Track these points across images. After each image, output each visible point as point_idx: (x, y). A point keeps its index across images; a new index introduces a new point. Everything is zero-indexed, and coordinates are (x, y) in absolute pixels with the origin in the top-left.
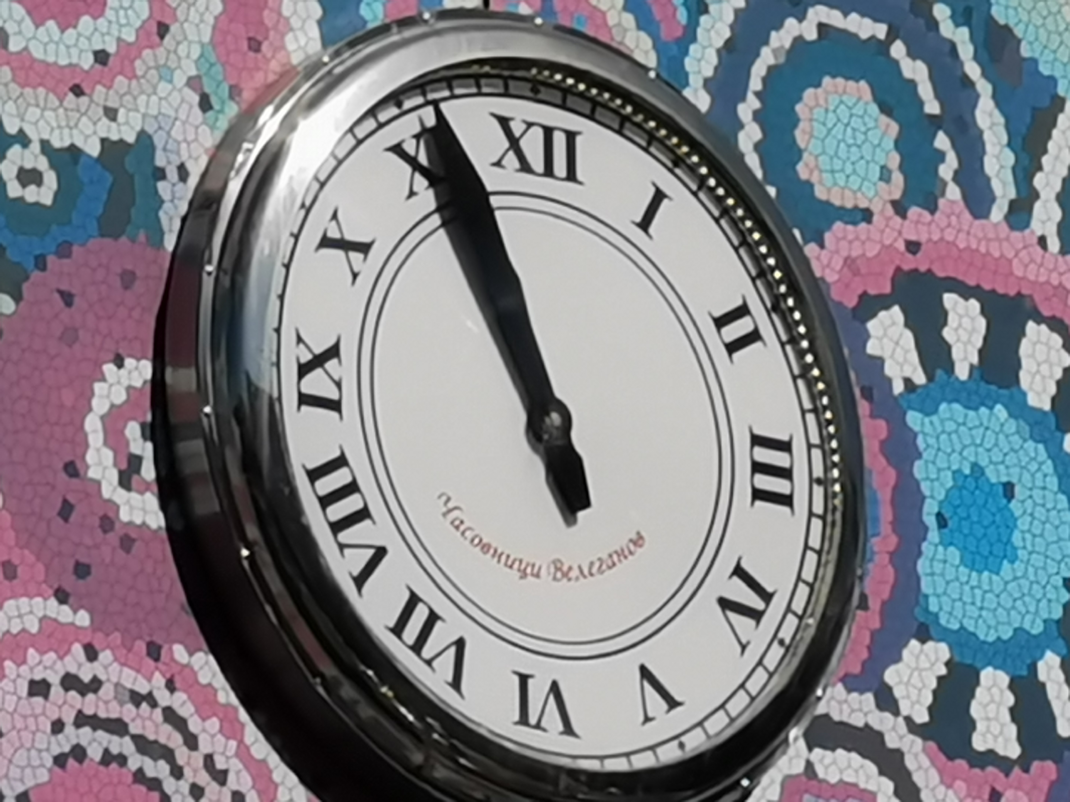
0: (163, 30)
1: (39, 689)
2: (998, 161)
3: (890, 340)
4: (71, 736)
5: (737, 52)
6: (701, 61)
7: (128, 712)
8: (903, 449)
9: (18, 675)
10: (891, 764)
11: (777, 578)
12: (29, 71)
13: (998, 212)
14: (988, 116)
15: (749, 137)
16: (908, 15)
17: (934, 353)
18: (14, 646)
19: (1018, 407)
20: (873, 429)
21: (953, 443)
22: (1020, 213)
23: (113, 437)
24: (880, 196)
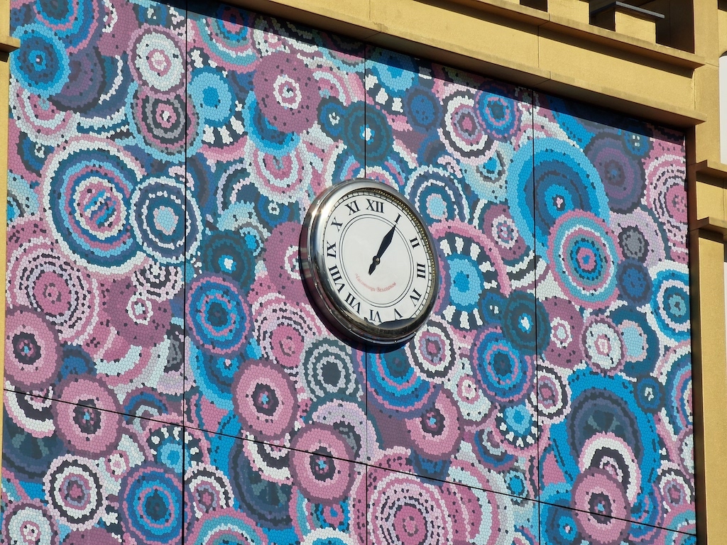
0: (301, 181)
1: (275, 311)
2: (466, 211)
3: (445, 246)
4: (281, 320)
5: (415, 188)
6: (408, 190)
7: (292, 316)
8: (447, 268)
9: (270, 308)
10: (444, 330)
11: (422, 292)
12: (274, 188)
13: (466, 221)
14: (464, 202)
15: (417, 205)
16: (449, 181)
17: (453, 249)
18: (270, 302)
19: (470, 259)
20: (441, 263)
21: (457, 266)
22: (471, 221)
23: (290, 261)
24: (443, 217)
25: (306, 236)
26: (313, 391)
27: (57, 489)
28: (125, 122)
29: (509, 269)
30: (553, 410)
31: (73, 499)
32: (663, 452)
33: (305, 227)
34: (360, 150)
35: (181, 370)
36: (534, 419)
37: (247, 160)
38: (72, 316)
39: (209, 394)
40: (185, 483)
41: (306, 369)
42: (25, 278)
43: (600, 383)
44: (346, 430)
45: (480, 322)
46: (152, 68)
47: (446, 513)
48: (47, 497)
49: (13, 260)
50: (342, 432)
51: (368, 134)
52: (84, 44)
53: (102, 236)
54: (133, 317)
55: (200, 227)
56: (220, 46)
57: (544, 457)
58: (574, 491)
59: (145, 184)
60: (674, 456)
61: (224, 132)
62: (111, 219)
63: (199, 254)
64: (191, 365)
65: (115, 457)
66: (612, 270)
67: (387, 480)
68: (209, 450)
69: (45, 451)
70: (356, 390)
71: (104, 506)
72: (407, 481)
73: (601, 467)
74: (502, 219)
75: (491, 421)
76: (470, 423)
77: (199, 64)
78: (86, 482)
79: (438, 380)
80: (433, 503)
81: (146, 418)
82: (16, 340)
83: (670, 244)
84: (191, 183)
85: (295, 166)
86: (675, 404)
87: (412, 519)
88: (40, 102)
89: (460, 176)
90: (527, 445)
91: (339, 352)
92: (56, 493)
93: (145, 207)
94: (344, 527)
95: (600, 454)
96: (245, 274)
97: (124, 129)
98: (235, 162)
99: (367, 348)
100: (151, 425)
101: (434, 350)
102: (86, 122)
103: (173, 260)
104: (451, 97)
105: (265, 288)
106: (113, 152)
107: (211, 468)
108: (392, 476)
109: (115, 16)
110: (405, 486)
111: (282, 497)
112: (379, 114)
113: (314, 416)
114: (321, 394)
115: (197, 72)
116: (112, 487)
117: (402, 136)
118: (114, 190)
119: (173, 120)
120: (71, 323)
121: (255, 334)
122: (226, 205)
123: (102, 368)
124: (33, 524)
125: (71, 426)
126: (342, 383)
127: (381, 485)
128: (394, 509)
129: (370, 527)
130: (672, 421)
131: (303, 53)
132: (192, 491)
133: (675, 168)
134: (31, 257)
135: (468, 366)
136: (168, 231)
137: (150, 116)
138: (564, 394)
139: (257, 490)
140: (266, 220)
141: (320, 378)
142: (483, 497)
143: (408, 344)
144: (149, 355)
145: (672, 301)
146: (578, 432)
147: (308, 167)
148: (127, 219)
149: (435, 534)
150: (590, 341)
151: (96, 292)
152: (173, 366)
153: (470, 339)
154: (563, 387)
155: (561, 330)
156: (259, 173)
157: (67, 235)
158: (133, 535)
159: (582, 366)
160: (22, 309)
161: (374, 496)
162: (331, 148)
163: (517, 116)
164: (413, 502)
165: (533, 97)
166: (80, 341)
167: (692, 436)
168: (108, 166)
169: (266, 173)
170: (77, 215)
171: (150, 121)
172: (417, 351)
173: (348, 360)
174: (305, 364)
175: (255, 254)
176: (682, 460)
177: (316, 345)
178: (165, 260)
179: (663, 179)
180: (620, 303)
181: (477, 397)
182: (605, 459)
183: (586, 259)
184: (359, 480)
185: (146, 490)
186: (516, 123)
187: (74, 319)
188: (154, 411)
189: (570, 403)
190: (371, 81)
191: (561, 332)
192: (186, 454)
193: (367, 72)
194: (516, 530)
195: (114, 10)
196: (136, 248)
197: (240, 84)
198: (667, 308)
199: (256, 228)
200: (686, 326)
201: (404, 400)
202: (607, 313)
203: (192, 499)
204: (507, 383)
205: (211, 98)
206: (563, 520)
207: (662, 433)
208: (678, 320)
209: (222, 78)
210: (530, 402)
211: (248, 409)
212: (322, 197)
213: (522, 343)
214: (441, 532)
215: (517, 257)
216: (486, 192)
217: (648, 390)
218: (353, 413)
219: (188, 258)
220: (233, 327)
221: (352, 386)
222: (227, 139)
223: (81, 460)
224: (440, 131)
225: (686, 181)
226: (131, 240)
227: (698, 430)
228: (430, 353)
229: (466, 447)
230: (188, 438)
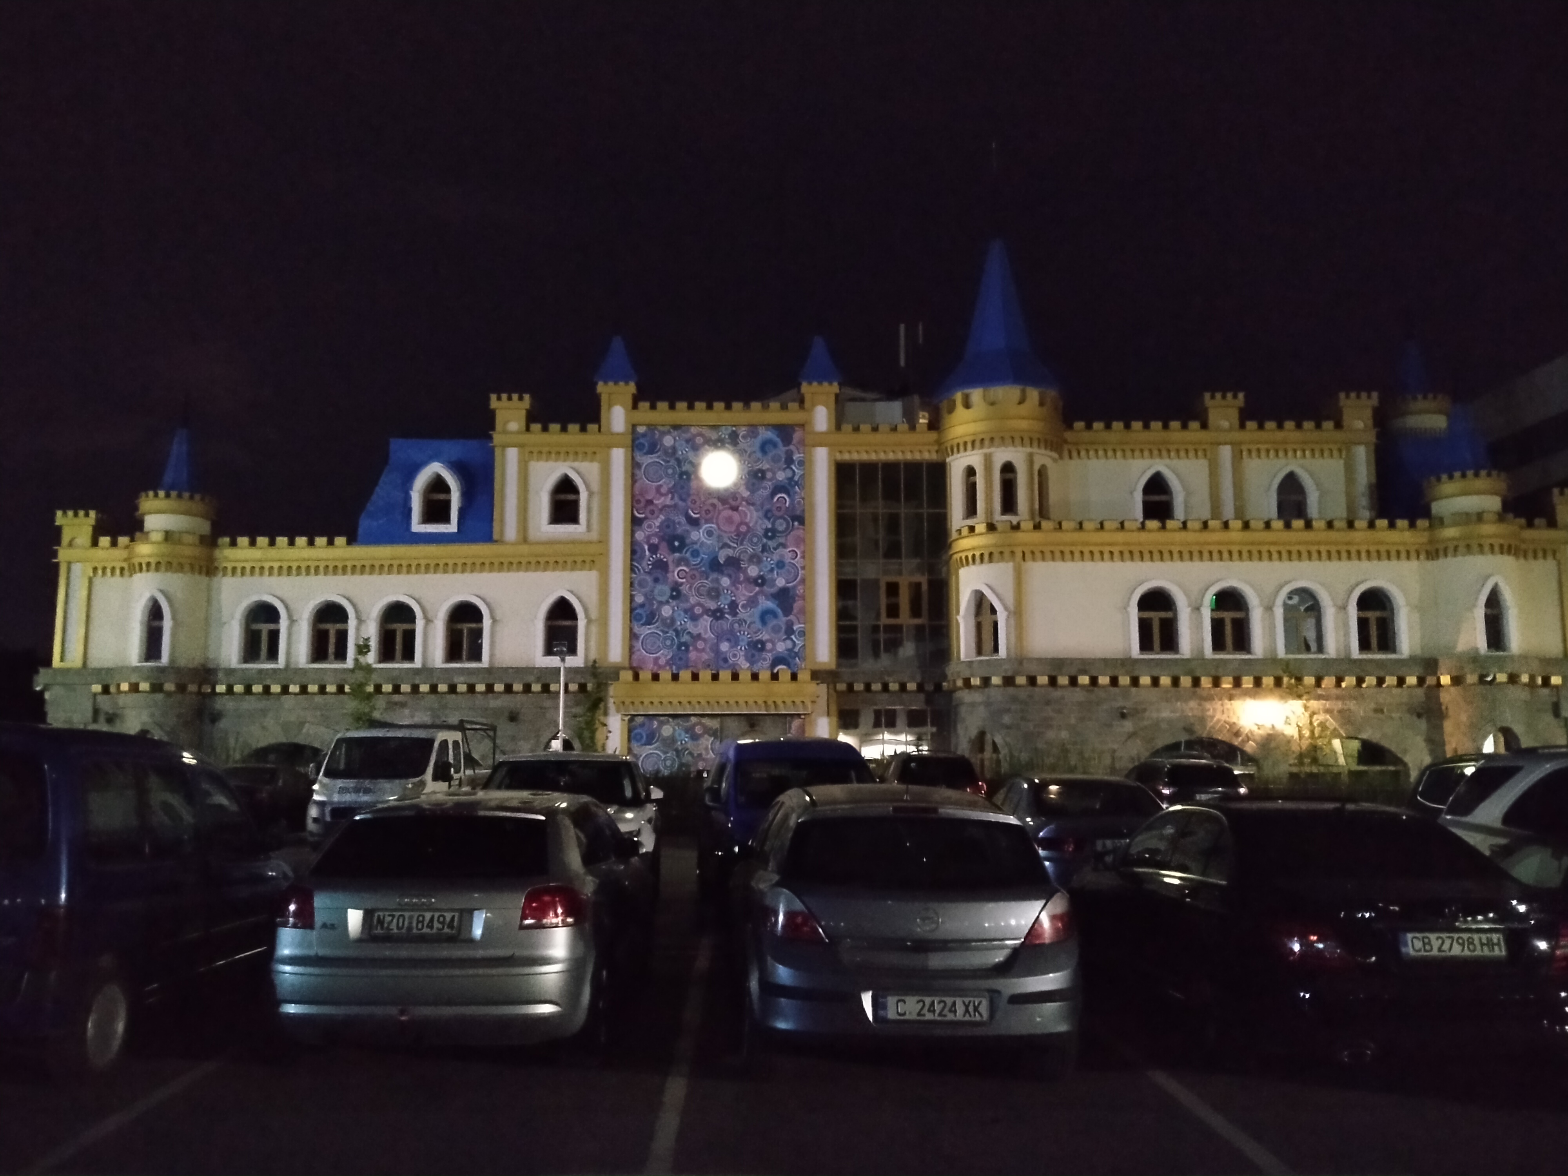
4: (697, 486)
9: (695, 484)
27: (646, 526)
29: (755, 465)
30: (766, 491)
31: (649, 528)
36: (761, 494)
37: (689, 456)
41: (703, 494)
42: (638, 488)
43: (779, 484)
44: (713, 504)
47: (738, 517)
48: (643, 528)
49: (636, 486)
51: (719, 444)
52: (651, 441)
53: (655, 477)
54: (662, 492)
55: (678, 471)
56: (683, 434)
59: (665, 465)
61: (684, 451)
62: (657, 474)
63: (678, 476)
64: (676, 498)
65: (658, 519)
67: (723, 513)
69: (643, 520)
72: (729, 512)
74: (754, 454)
76: (745, 498)
79: (736, 491)
80: (735, 515)
82: (636, 501)
84: (676, 463)
87: (729, 519)
89: (743, 448)
94: (712, 523)
95: (779, 498)
102: (652, 456)
103: (672, 479)
105: (694, 480)
106: (658, 461)
107: (681, 517)
108: (725, 511)
109: (658, 434)
111: (698, 520)
112: (722, 439)
113: (706, 503)
116: (658, 524)
118: (658, 468)
119: (672, 452)
120: (648, 495)
121: (691, 489)
122: (684, 466)
123: (656, 502)
125: (649, 514)
126: (712, 495)
128: (725, 518)
129: (719, 522)
134: (639, 484)
136: (671, 473)
137: (666, 452)
138: (769, 487)
139: (692, 519)
140: (694, 466)
141: (707, 495)
142: (748, 512)
144: (666, 498)
146: (773, 494)
148: (661, 473)
149: (736, 521)
151: (654, 488)
152: (672, 499)
153: (745, 481)
156: (692, 458)
157: (647, 479)
160: (637, 494)
161: (720, 516)
164: (730, 516)
166: (650, 498)
168: (656, 464)
170: (650, 474)
175: (691, 474)
181: (747, 492)
184: (716, 513)
188: (667, 509)
189: (771, 489)
190: (720, 433)
192: (675, 515)
196: (663, 478)
199: (691, 468)
204: (754, 488)
206: (769, 513)
210: (761, 491)
211: (690, 504)
213: (759, 479)
215: (757, 462)
216: (750, 450)
218: (715, 501)
219: (675, 478)
220: (686, 489)
221: (715, 495)
223: (651, 520)
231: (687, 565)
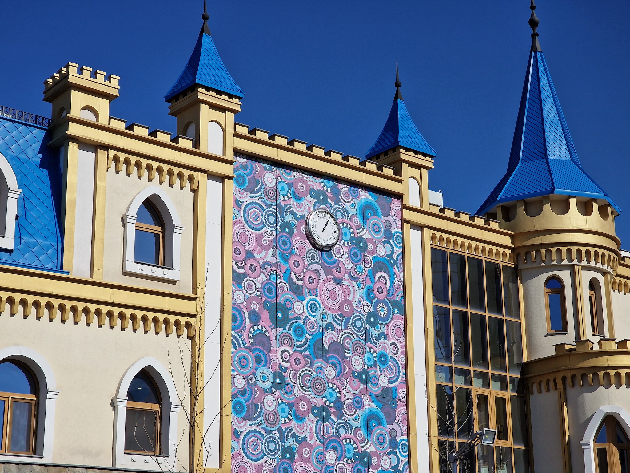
0: (305, 209)
1: (299, 242)
2: (347, 216)
3: (341, 225)
4: (300, 244)
5: (334, 211)
6: (332, 211)
7: (303, 243)
8: (342, 231)
9: (298, 241)
10: (341, 246)
11: (336, 237)
12: (298, 211)
13: (347, 219)
14: (346, 214)
15: (334, 215)
16: (342, 209)
17: (343, 226)
18: (297, 240)
19: (347, 229)
20: (340, 230)
21: (344, 230)
22: (348, 219)
23: (303, 229)
24: (341, 218)
25: (307, 223)
26: (308, 262)
27: (245, 286)
28: (261, 195)
29: (357, 231)
30: (368, 266)
31: (249, 289)
32: (395, 276)
33: (306, 221)
34: (320, 201)
35: (275, 257)
36: (364, 268)
37: (292, 204)
38: (248, 243)
39: (283, 263)
40: (277, 285)
41: (307, 256)
42: (237, 234)
43: (380, 259)
44: (317, 271)
45: (350, 244)
46: (268, 181)
47: (342, 292)
48: (243, 288)
49: (234, 229)
50: (316, 272)
51: (322, 197)
52: (251, 176)
53: (256, 223)
54: (263, 243)
55: (280, 221)
56: (285, 176)
57: (366, 278)
58: (373, 286)
59: (266, 210)
60: (398, 277)
61: (286, 197)
62: (258, 219)
63: (280, 227)
64: (278, 256)
65: (259, 278)
66: (383, 231)
67: (327, 284)
68: (283, 277)
69: (242, 277)
70: (319, 261)
71: (257, 290)
72: (332, 284)
73: (380, 280)
74: (355, 218)
75: (353, 269)
76: (348, 269)
77: (280, 180)
78: (253, 284)
79: (340, 259)
80: (339, 290)
81: (267, 268)
82: (235, 249)
83: (397, 225)
84: (278, 210)
85: (304, 205)
86: (398, 264)
87: (333, 293)
88: (240, 190)
89: (345, 208)
90: (362, 275)
91: (315, 252)
92: (245, 287)
93: (266, 216)
94: (316, 295)
95: (380, 277)
96: (291, 232)
97: (261, 197)
98: (289, 205)
99: (322, 251)
100: (268, 270)
101: (339, 251)
102: (252, 195)
103: (273, 229)
104: (342, 188)
105: (296, 236)
106: (259, 202)
107: (283, 281)
108: (329, 283)
109: (259, 169)
110: (332, 285)
111: (301, 288)
112: (324, 192)
113: (309, 268)
114: (311, 262)
115: (279, 182)
116: (259, 286)
117: (330, 198)
118: (259, 212)
119: (273, 194)
120: (248, 245)
121: (294, 247)
122: (286, 216)
123: (256, 256)
124: (239, 295)
125: (249, 271)
126: (316, 260)
127: (326, 285)
128: (329, 291)
129: (323, 295)
130: (398, 269)
131: (306, 177)
132: (279, 286)
133: (398, 206)
134: (238, 229)
135: (347, 255)
136: (272, 222)
137: (268, 193)
138: (371, 262)
139: (295, 286)
140: (296, 219)
141: (310, 258)
142: (351, 288)
143: (332, 250)
144: (268, 253)
145: (397, 239)
146: (374, 271)
147: (307, 206)
148: (262, 219)
149: (339, 297)
150: (377, 249)
151: (254, 237)
152: (274, 256)
153: (348, 248)
154: (371, 260)
155: (370, 246)
156: (295, 207)
157: (247, 223)
158: (264, 298)
159: (375, 255)
160: (237, 241)
161: (324, 288)
162: (313, 201)
163: (359, 193)
164: (334, 289)
165: (363, 188)
166: (250, 249)
167: (402, 272)
168: (257, 206)
169: (296, 207)
170: (250, 218)
171: (268, 195)
172: (334, 252)
173: (317, 254)
174: (306, 255)
175: (294, 227)
176: (400, 278)
177: (309, 250)
178: (271, 229)
179: (395, 208)
180: (385, 239)
181: (350, 263)
182: (381, 278)
183: (376, 228)
184: (320, 284)
185: (267, 287)
186: (359, 194)
187: (249, 244)
188: (269, 267)
189: (372, 264)
190: (322, 184)
191: (370, 247)
192: (277, 277)
193: (321, 182)
194: (359, 296)
195: (259, 167)
196: (264, 226)
197: (290, 185)
198: (396, 240)
199: (294, 221)
200: (401, 245)
201: (332, 264)
202: (382, 242)
203: (279, 289)
204: (357, 259)
205: (283, 189)
206: (371, 293)
207: (395, 272)
208: (399, 243)
209: (285, 184)
210: (363, 264)
211: (292, 266)
212: (310, 213)
213: (361, 249)
214: (341, 297)
215: (359, 228)
216: (352, 212)
217: (392, 261)
218: (319, 267)
219: (277, 228)
220: (288, 246)
221: (318, 260)
222: (287, 199)
223: (251, 279)
224: (340, 196)
225: (401, 209)
226: (263, 224)
227: (404, 271)
228: (338, 252)
229: (347, 275)
230: (277, 274)
231: (291, 345)
